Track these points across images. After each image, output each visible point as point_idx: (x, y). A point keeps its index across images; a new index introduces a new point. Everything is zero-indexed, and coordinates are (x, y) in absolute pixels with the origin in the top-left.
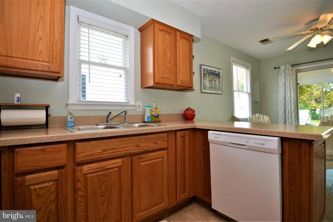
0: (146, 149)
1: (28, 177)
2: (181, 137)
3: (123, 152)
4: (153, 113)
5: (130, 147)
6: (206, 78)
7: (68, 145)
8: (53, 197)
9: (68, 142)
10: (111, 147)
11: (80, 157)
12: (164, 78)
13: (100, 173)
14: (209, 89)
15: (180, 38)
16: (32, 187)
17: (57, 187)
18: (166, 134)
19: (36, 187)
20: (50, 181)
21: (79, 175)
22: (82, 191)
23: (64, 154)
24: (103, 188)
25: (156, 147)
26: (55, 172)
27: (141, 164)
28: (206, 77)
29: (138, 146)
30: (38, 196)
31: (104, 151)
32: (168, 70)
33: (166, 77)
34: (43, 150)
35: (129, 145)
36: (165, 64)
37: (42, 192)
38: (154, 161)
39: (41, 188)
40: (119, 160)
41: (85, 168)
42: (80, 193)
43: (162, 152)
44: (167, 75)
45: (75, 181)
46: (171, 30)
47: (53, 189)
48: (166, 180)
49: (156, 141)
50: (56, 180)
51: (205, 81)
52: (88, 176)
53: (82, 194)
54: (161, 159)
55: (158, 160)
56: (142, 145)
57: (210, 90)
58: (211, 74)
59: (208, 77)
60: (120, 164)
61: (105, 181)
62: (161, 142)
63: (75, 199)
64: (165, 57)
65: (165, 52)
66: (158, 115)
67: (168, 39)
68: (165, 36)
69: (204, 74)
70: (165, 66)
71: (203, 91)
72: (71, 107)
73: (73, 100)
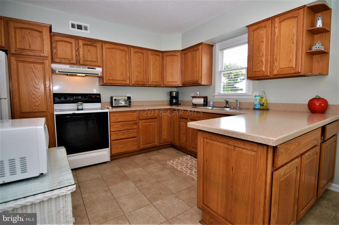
1: (181, 119)
15: (280, 22)
16: (181, 123)
33: (258, 70)
36: (258, 59)
50: (186, 123)
64: (258, 52)
65: (258, 47)
66: (263, 103)
67: (262, 34)
72: (215, 97)
73: (216, 94)
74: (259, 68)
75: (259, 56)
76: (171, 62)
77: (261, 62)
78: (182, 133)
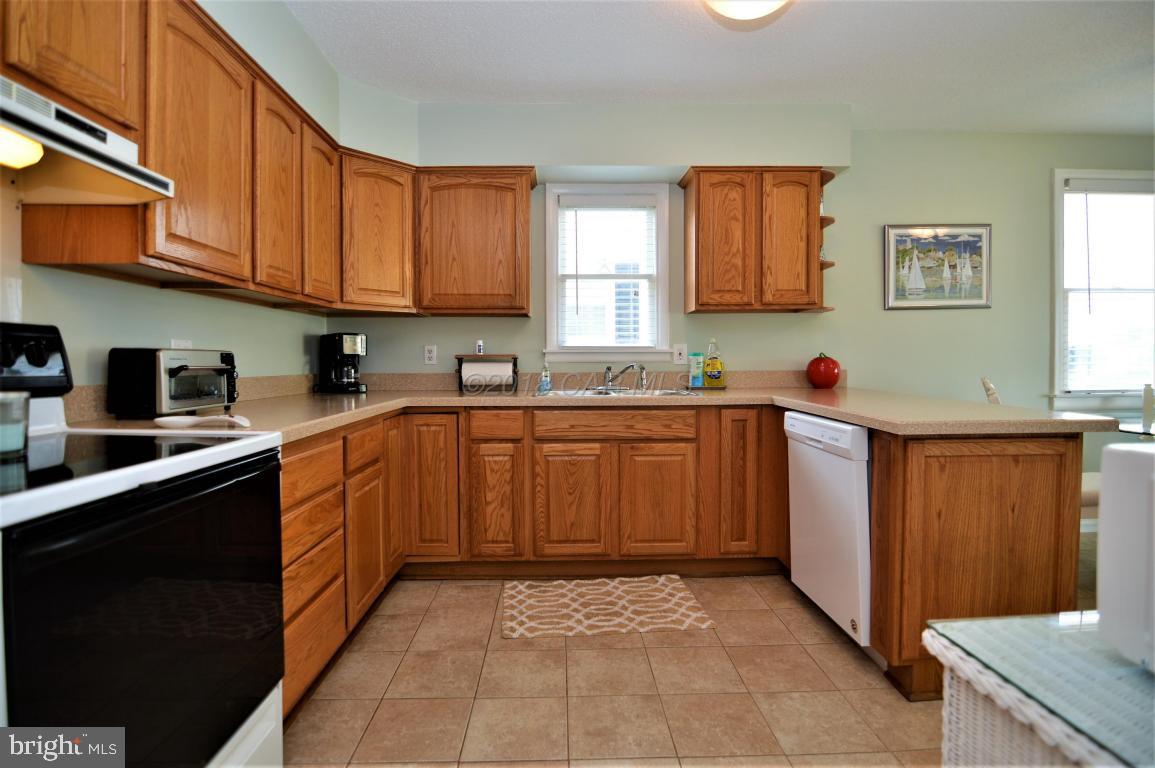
0: (646, 434)
1: (483, 446)
2: (733, 421)
3: (602, 433)
4: (709, 369)
5: (616, 426)
6: (907, 264)
7: (525, 413)
8: (508, 476)
9: (526, 408)
10: (583, 423)
11: (540, 431)
12: (723, 291)
13: (566, 458)
14: (922, 296)
15: (774, 185)
16: (486, 459)
17: (513, 466)
18: (693, 412)
19: (491, 459)
20: (505, 455)
21: (538, 455)
22: (542, 478)
23: (519, 424)
24: (571, 482)
25: (668, 434)
26: (510, 445)
27: (637, 458)
28: (911, 260)
29: (631, 427)
30: (492, 470)
31: (572, 427)
32: (733, 272)
33: (726, 289)
34: (497, 416)
35: (612, 423)
36: (727, 259)
37: (496, 467)
38: (663, 458)
39: (495, 462)
40: (597, 445)
41: (547, 447)
42: (538, 480)
43: (683, 445)
44: (733, 282)
45: (534, 463)
46: (745, 176)
47: (508, 466)
48: (690, 502)
49: (668, 423)
50: (512, 456)
51: (905, 271)
52: (550, 459)
53: (543, 483)
54: (679, 458)
55: (673, 458)
56: (638, 426)
57: (926, 298)
58: (932, 248)
59: (919, 258)
60: (598, 452)
61: (574, 473)
62: (681, 426)
63: (534, 487)
64: (727, 243)
65: (727, 230)
66: (719, 372)
67: (734, 200)
68: (727, 195)
69: (898, 251)
70: (727, 263)
71: (892, 303)
72: (548, 358)
73: (551, 347)
74: (729, 281)
75: (729, 253)
76: (377, 205)
77: (733, 269)
78: (489, 499)
